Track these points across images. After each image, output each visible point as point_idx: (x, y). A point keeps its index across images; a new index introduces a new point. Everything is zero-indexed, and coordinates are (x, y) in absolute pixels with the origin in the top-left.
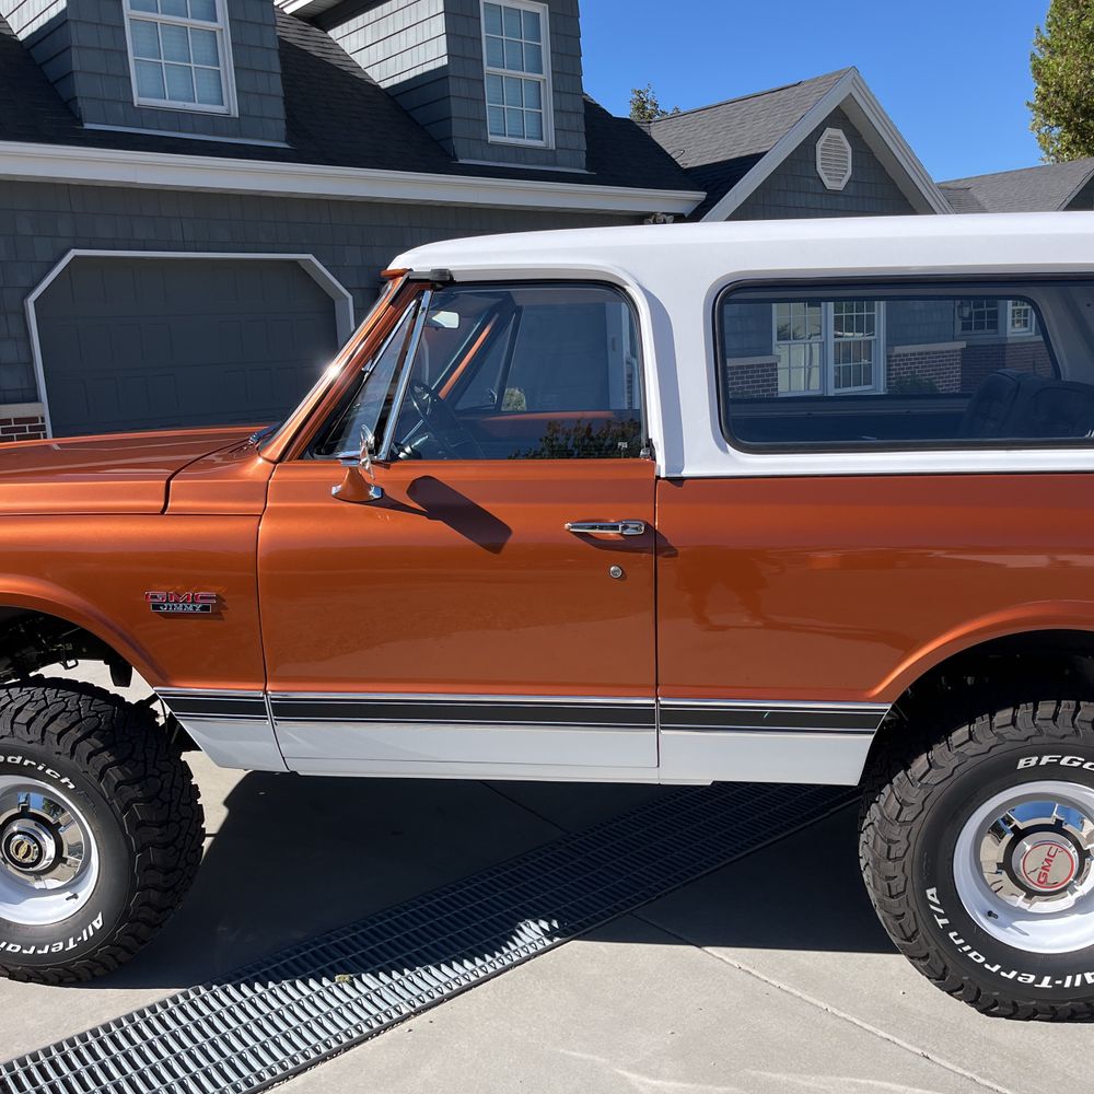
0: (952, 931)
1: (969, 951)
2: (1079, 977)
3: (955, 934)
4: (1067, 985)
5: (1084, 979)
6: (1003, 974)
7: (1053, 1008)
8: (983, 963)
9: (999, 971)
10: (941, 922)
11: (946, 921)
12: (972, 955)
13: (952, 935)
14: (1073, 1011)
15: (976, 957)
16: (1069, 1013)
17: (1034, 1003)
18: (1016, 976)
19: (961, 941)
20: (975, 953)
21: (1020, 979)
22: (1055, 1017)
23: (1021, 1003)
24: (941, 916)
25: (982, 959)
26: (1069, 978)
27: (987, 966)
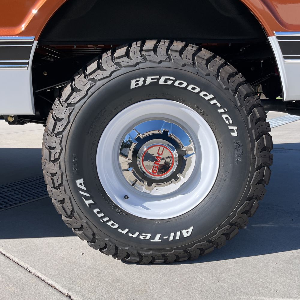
0: (96, 208)
1: (108, 221)
2: (178, 233)
3: (98, 210)
4: (171, 239)
5: (181, 234)
6: (130, 235)
7: (163, 255)
8: (117, 228)
9: (128, 232)
10: (87, 202)
11: (91, 202)
12: (109, 224)
13: (96, 211)
14: (177, 257)
15: (112, 225)
16: (175, 258)
17: (151, 252)
18: (139, 236)
19: (102, 215)
20: (112, 222)
21: (141, 237)
22: (166, 262)
23: (143, 253)
24: (87, 198)
25: (117, 226)
26: (172, 235)
27: (120, 230)
